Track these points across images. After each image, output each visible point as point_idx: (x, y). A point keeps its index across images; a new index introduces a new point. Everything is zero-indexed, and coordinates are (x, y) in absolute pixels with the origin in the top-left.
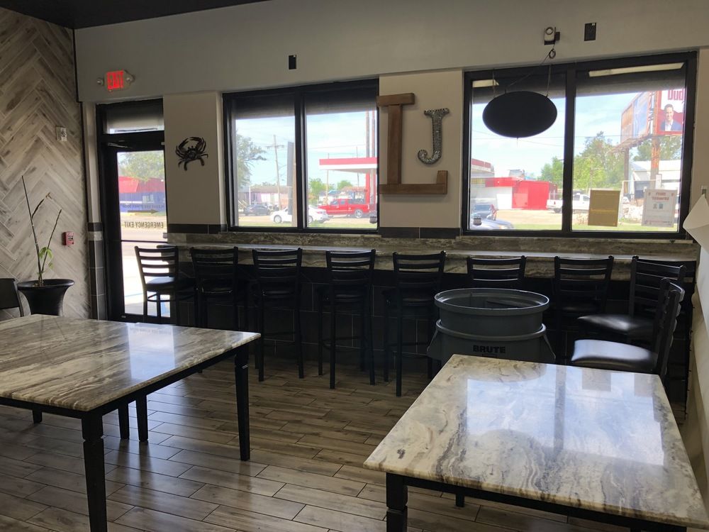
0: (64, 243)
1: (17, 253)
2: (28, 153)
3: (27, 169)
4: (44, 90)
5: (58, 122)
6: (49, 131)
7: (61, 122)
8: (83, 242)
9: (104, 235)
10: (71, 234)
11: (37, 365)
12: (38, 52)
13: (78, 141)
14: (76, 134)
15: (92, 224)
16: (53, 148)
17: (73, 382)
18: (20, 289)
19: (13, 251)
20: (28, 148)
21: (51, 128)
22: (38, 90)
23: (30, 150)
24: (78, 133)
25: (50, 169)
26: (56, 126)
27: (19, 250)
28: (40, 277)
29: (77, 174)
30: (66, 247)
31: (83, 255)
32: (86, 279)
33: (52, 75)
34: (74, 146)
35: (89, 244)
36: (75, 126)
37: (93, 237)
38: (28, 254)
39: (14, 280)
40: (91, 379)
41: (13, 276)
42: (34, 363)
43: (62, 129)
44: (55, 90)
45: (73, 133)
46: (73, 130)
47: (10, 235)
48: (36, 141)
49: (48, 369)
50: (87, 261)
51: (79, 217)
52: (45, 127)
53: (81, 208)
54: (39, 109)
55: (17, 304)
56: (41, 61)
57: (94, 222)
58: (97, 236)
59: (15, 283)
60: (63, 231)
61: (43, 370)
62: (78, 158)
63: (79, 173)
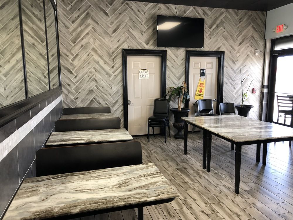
0: (253, 92)
1: (236, 95)
2: (244, 60)
3: (243, 66)
4: (252, 37)
5: (256, 48)
6: (252, 52)
7: (257, 48)
8: (260, 92)
9: (268, 90)
10: (255, 89)
11: (229, 128)
12: (252, 23)
13: (262, 54)
14: (262, 52)
15: (264, 86)
16: (253, 58)
17: (236, 134)
18: (236, 107)
19: (235, 94)
20: (244, 58)
21: (253, 50)
22: (250, 37)
23: (245, 59)
24: (263, 51)
25: (251, 65)
26: (255, 49)
27: (237, 94)
28: (242, 103)
29: (261, 67)
30: (253, 94)
31: (259, 97)
32: (259, 106)
33: (256, 30)
34: (261, 56)
35: (262, 93)
36: (262, 49)
37: (264, 91)
38: (240, 95)
39: (234, 103)
40: (242, 134)
41: (234, 102)
42: (228, 127)
43: (257, 50)
44: (256, 36)
45: (261, 51)
46: (261, 50)
47: (235, 88)
48: (247, 56)
49: (231, 130)
50: (261, 99)
51: (259, 83)
52: (251, 50)
53: (261, 79)
54: (250, 44)
55: (234, 112)
56: (253, 27)
57: (265, 85)
58: (266, 90)
59: (234, 105)
60: (253, 88)
61: (229, 130)
62: (262, 61)
63: (261, 66)
